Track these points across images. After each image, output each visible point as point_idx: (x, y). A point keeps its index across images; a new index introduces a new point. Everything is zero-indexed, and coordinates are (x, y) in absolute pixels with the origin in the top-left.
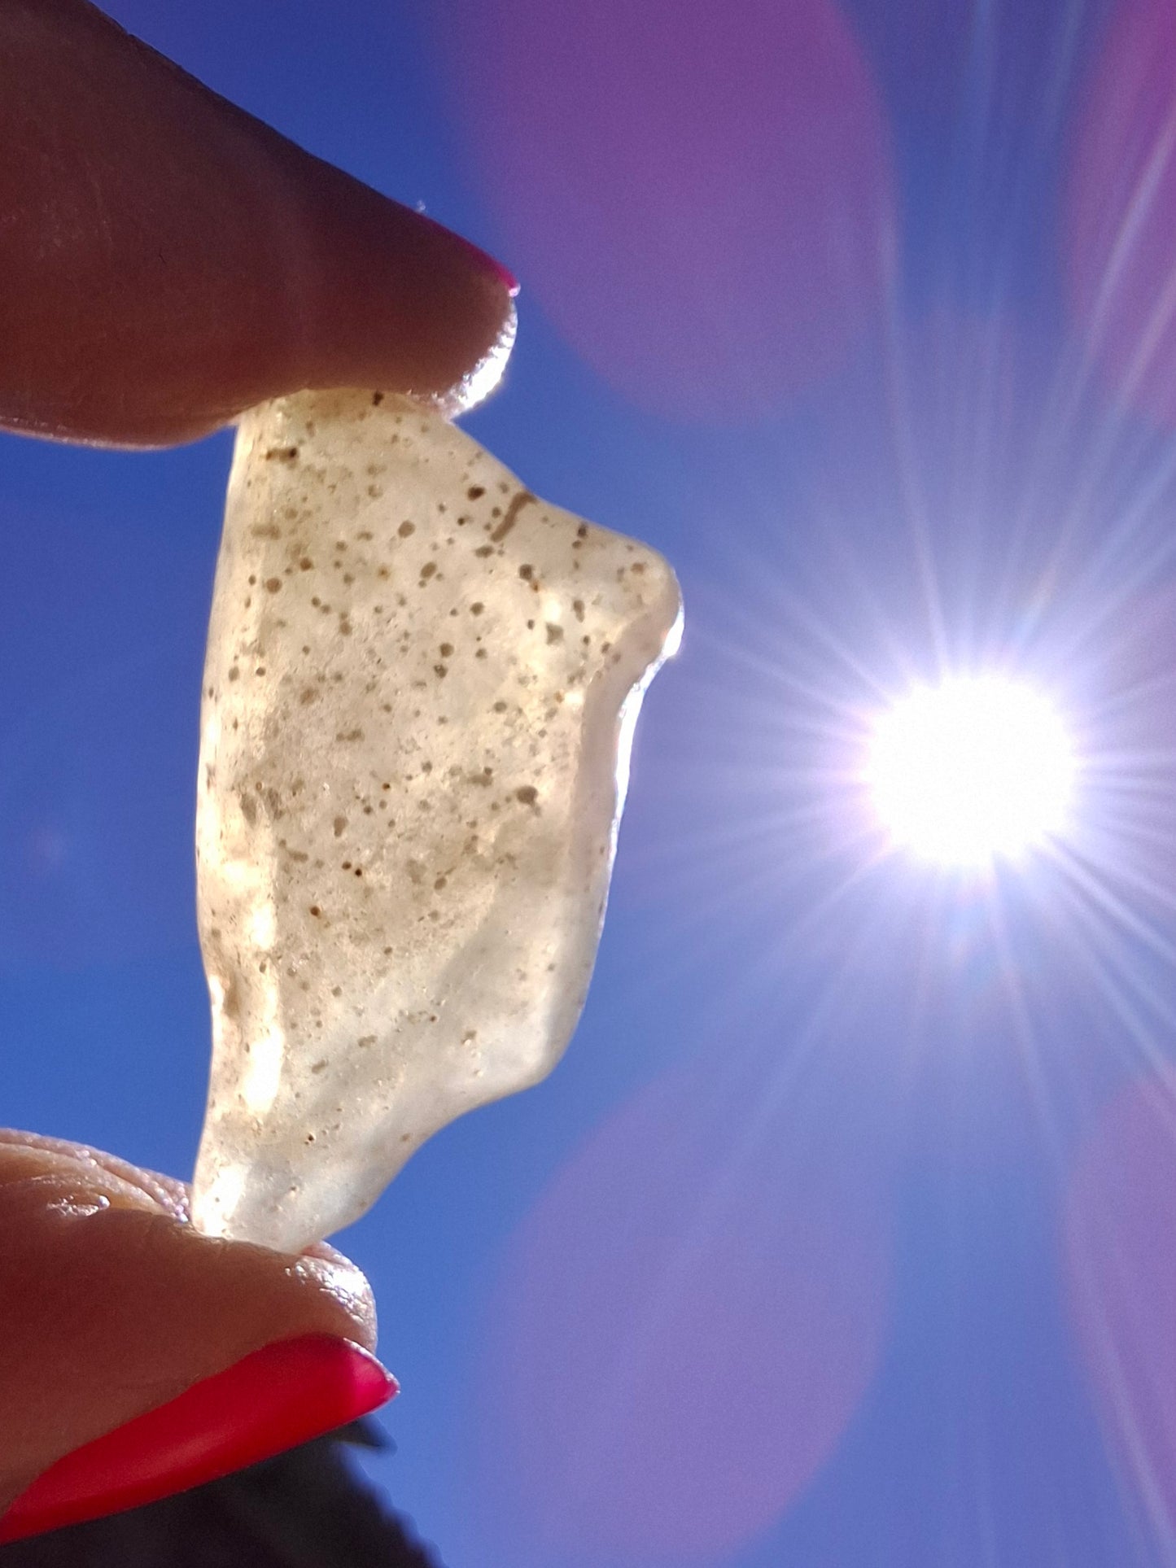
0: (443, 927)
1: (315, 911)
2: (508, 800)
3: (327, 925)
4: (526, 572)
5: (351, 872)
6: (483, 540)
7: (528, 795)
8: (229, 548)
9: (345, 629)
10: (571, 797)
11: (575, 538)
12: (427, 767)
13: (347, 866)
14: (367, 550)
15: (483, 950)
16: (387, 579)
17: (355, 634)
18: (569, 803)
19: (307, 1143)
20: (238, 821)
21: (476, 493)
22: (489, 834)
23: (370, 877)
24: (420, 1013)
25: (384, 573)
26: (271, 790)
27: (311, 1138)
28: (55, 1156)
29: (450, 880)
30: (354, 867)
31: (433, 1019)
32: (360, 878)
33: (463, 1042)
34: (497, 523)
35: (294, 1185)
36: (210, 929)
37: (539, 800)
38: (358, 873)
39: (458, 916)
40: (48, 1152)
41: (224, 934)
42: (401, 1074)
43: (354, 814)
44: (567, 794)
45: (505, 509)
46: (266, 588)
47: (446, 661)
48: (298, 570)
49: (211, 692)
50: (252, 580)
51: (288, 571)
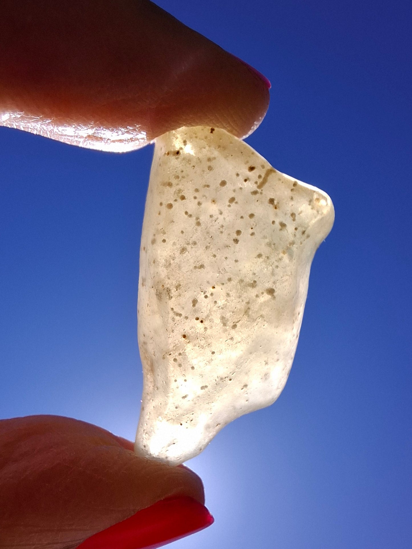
0: (235, 343)
1: (185, 336)
2: (263, 293)
3: (189, 342)
4: (271, 201)
5: (199, 321)
6: (254, 188)
7: (271, 291)
8: (152, 191)
9: (198, 224)
11: (292, 187)
12: (230, 280)
13: (197, 319)
14: (207, 192)
15: (251, 353)
17: (202, 226)
18: (287, 296)
20: (154, 300)
21: (252, 168)
22: (254, 307)
23: (207, 323)
24: (226, 377)
25: (214, 202)
26: (167, 288)
27: (181, 424)
29: (238, 325)
31: (230, 380)
32: (202, 324)
33: (242, 389)
34: (260, 181)
36: (143, 342)
37: (276, 294)
38: (202, 321)
39: (241, 340)
41: (148, 344)
43: (201, 298)
44: (287, 292)
45: (263, 176)
46: (167, 208)
47: (238, 237)
48: (179, 200)
49: (144, 248)
50: (161, 204)
51: (176, 200)
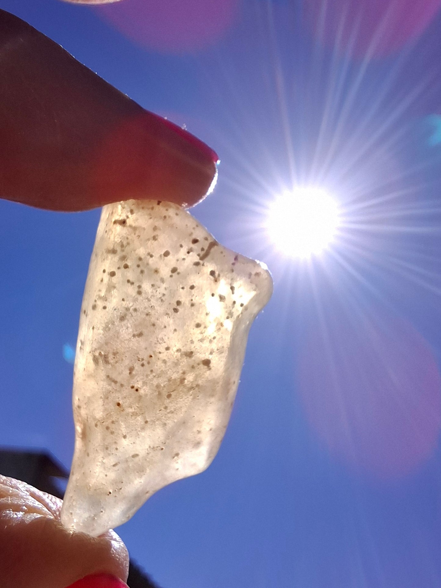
0: (169, 413)
1: (119, 404)
2: (199, 364)
3: (123, 410)
4: (212, 273)
5: (134, 389)
6: (197, 259)
7: (207, 363)
8: (96, 255)
9: (139, 293)
10: (224, 364)
11: (233, 261)
12: (167, 349)
13: (133, 387)
14: (151, 261)
15: (184, 423)
16: (157, 274)
17: (143, 295)
18: (222, 367)
19: (108, 495)
20: (92, 365)
21: (195, 241)
22: (190, 378)
23: (142, 392)
24: (157, 447)
25: (156, 271)
26: (105, 355)
27: (110, 493)
28: (11, 489)
29: (173, 394)
30: (135, 388)
31: (162, 449)
32: (137, 392)
33: (174, 457)
34: (202, 253)
35: (102, 510)
36: (77, 405)
37: (211, 365)
38: (137, 390)
39: (175, 410)
40: (9, 487)
41: (82, 409)
42: (148, 469)
43: (137, 366)
44: (222, 363)
45: (206, 248)
46: (109, 275)
47: (178, 307)
48: (123, 269)
49: (85, 312)
50: (104, 271)
51: (119, 268)
